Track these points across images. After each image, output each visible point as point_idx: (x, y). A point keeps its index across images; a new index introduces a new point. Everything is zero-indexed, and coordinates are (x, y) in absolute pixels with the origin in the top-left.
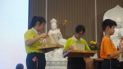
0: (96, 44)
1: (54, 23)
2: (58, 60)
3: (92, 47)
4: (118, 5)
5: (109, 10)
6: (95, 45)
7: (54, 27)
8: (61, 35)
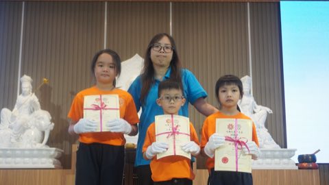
1: (26, 82)
2: (29, 146)
4: (137, 55)
8: (38, 103)
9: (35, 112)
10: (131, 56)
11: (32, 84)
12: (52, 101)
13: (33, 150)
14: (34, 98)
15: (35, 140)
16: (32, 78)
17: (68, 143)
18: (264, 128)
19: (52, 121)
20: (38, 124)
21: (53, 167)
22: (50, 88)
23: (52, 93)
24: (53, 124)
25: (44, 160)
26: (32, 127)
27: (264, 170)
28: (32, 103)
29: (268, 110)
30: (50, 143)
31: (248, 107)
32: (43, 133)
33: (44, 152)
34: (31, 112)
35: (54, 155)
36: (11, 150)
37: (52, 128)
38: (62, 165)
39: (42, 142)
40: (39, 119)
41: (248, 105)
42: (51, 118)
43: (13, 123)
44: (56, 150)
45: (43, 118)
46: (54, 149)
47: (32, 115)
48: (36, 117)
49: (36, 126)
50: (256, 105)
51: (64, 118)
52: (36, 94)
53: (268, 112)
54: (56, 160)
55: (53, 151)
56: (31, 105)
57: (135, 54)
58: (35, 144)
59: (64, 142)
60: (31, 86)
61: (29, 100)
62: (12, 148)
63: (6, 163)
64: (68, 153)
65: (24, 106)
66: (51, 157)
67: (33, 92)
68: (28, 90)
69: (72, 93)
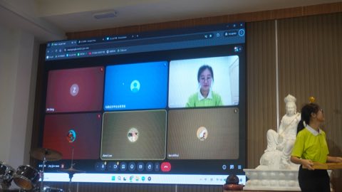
36: (283, 172)
43: (281, 145)
60: (295, 105)
62: (284, 170)
63: (280, 185)
65: (290, 127)
68: (293, 110)
69: (337, 112)
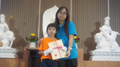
0: (35, 36)
3: (31, 38)
4: (55, 6)
5: (48, 9)
6: (33, 37)
7: (2, 21)
8: (8, 28)
9: (7, 32)
10: (52, 7)
11: (5, 18)
12: (15, 27)
13: (5, 49)
14: (6, 25)
15: (6, 45)
16: (5, 16)
17: (22, 47)
18: (116, 42)
19: (14, 36)
20: (8, 37)
21: (14, 57)
22: (14, 21)
23: (15, 23)
24: (15, 38)
25: (10, 54)
26: (5, 39)
27: (116, 62)
28: (5, 27)
29: (118, 33)
30: (13, 46)
31: (108, 32)
32: (10, 42)
33: (10, 51)
34: (5, 31)
35: (15, 52)
37: (14, 39)
38: (19, 57)
39: (9, 46)
40: (8, 35)
41: (108, 30)
42: (14, 35)
44: (16, 50)
45: (10, 35)
46: (15, 49)
47: (5, 33)
48: (7, 34)
49: (6, 38)
50: (112, 31)
51: (20, 35)
52: (7, 24)
53: (117, 34)
54: (16, 54)
55: (14, 50)
56: (4, 29)
57: (54, 6)
58: (6, 47)
59: (20, 46)
60: (5, 19)
61: (3, 26)
64: (22, 51)
65: (1, 29)
66: (14, 53)
67: (5, 22)
68: (3, 21)
69: (24, 24)
